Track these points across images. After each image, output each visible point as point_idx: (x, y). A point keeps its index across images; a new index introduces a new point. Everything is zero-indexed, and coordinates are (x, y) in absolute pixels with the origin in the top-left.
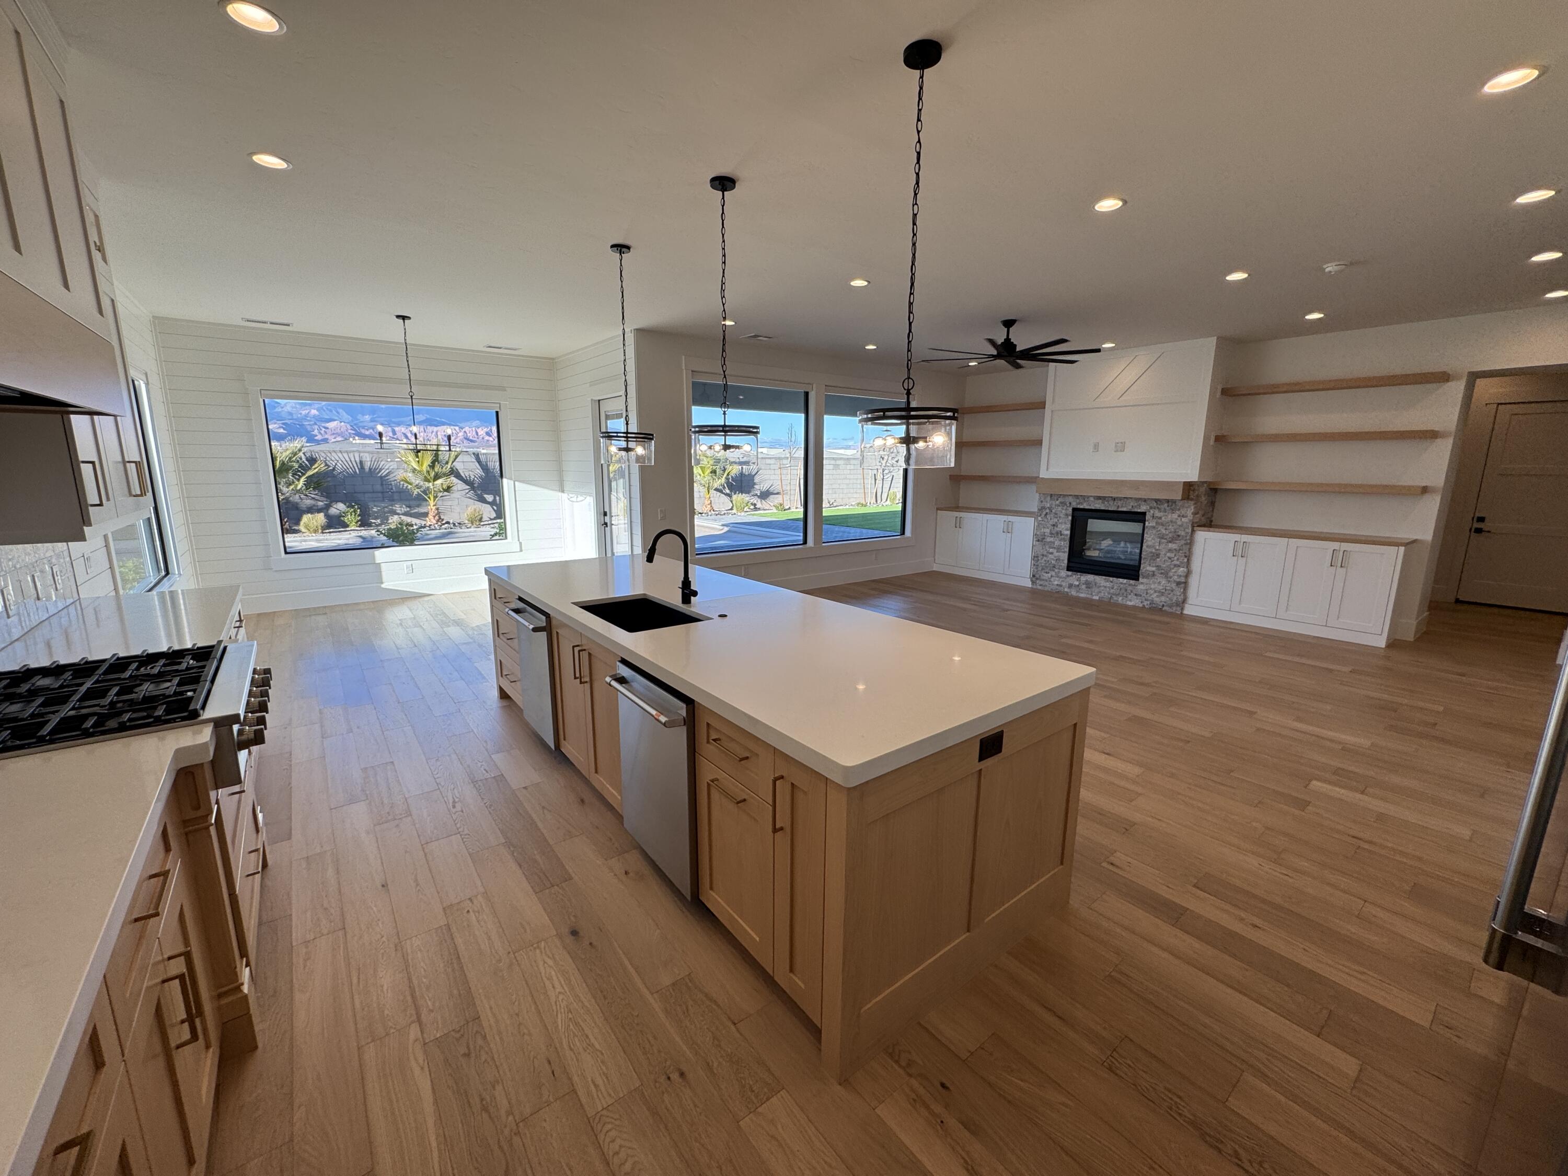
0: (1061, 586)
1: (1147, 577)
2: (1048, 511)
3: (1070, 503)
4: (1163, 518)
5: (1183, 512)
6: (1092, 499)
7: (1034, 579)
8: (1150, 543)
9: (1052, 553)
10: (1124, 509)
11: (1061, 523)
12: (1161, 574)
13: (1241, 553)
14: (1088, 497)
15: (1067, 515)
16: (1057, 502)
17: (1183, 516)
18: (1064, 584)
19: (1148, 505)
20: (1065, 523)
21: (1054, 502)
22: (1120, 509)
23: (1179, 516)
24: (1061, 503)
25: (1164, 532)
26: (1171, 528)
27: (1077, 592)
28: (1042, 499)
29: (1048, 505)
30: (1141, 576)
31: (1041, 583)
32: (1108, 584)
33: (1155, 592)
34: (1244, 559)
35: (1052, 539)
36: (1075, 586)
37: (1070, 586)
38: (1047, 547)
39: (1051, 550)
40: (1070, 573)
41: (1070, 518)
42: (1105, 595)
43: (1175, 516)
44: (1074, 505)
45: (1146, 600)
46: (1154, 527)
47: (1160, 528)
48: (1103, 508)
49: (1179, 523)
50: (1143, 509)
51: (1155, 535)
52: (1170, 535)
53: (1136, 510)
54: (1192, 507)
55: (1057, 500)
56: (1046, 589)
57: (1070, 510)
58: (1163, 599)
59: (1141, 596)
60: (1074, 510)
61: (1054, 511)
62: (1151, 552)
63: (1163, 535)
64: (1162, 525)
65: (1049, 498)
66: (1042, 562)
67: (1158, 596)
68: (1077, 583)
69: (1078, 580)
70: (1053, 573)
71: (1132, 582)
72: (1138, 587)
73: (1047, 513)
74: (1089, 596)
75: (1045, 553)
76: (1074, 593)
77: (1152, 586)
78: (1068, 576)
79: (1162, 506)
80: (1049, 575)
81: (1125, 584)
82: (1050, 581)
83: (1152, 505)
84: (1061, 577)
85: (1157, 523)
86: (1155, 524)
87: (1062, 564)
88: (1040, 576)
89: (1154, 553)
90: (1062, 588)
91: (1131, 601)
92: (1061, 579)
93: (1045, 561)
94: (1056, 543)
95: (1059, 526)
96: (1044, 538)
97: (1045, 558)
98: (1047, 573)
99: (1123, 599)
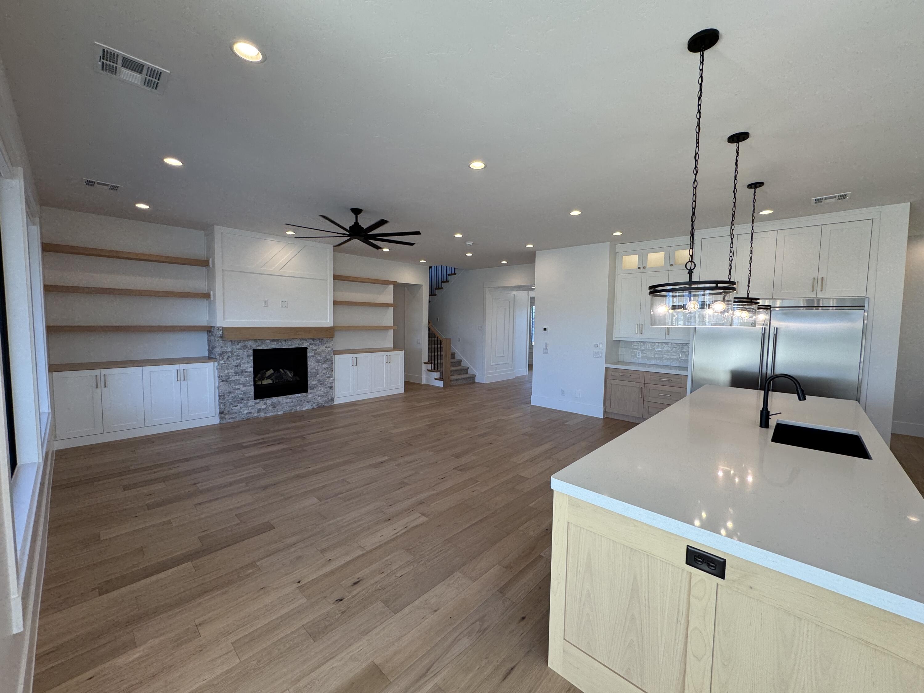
0: (250, 413)
1: (313, 388)
2: (230, 354)
3: (251, 346)
4: (318, 350)
5: (328, 345)
6: (268, 341)
7: (222, 415)
8: (312, 367)
9: (239, 389)
10: (293, 347)
11: (244, 363)
12: (321, 384)
13: (355, 363)
14: (265, 340)
15: (248, 356)
17: (328, 347)
18: (253, 411)
19: (308, 342)
20: (248, 362)
21: (234, 347)
22: (290, 347)
23: (326, 347)
24: (242, 346)
25: (319, 358)
26: (323, 355)
27: (265, 413)
28: (222, 345)
29: (230, 350)
30: (309, 389)
31: (231, 416)
32: (288, 400)
33: (319, 396)
34: (357, 367)
35: (237, 378)
36: (263, 409)
37: (259, 411)
38: (233, 384)
39: (237, 387)
40: (257, 401)
41: (252, 358)
42: (287, 409)
43: (324, 348)
44: (255, 347)
45: (314, 403)
46: (313, 356)
47: (316, 356)
48: (277, 347)
49: (327, 352)
50: (305, 345)
51: (313, 361)
52: (323, 360)
53: (301, 346)
54: (332, 342)
55: (238, 344)
56: (237, 419)
57: (251, 352)
58: (324, 399)
59: (311, 401)
60: (255, 351)
61: (235, 354)
63: (319, 360)
64: (318, 354)
66: (229, 398)
67: (321, 399)
68: (264, 407)
69: (265, 404)
70: (242, 405)
71: (304, 394)
72: (308, 397)
73: (228, 357)
74: (275, 413)
75: (231, 390)
76: (262, 415)
77: (316, 394)
78: (256, 403)
79: (316, 343)
80: (238, 407)
81: (300, 397)
82: (240, 412)
83: (310, 342)
84: (250, 406)
85: (315, 353)
86: (313, 354)
87: (249, 396)
88: (229, 411)
89: (315, 372)
90: (252, 414)
91: (305, 407)
92: (250, 408)
93: (232, 397)
94: (241, 379)
95: (242, 365)
96: (229, 378)
97: (232, 395)
98: (235, 406)
99: (300, 408)
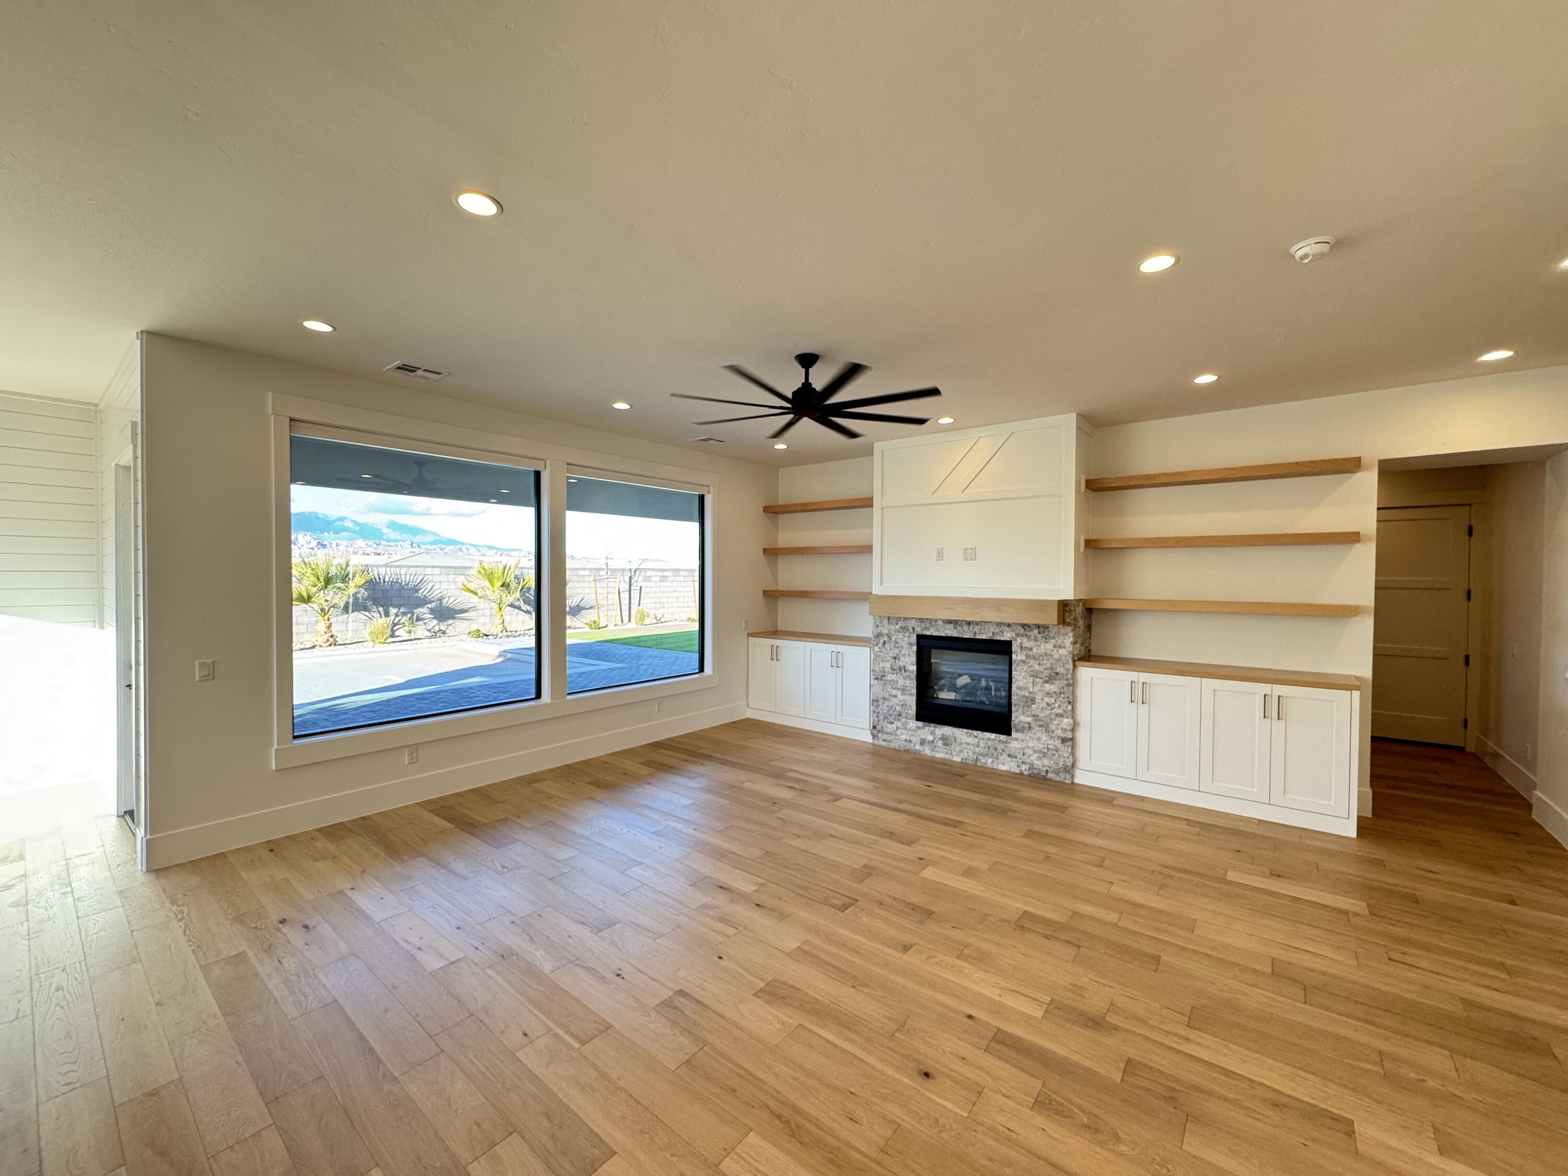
0: (910, 741)
1: (1022, 730)
2: (886, 639)
3: (913, 629)
4: (1035, 650)
5: (1059, 642)
6: (940, 623)
7: (874, 732)
8: (1021, 684)
9: (895, 696)
10: (984, 637)
11: (904, 655)
12: (1041, 726)
13: (1140, 696)
14: (936, 621)
15: (910, 644)
16: (898, 627)
17: (1059, 647)
18: (914, 739)
19: (1013, 631)
20: (909, 655)
21: (892, 627)
22: (978, 637)
23: (1055, 646)
24: (902, 628)
25: (1037, 667)
26: (1047, 663)
27: (932, 750)
28: (878, 623)
29: (886, 632)
30: (1013, 730)
31: (885, 737)
32: (971, 740)
33: (1035, 752)
34: (1146, 706)
35: (893, 677)
36: (929, 741)
37: (923, 742)
38: (888, 687)
39: (894, 692)
40: (921, 724)
41: (915, 648)
42: (968, 755)
43: (1049, 646)
44: (919, 631)
45: (1023, 763)
46: (1024, 662)
47: (1032, 662)
48: (955, 635)
49: (1056, 656)
50: (1007, 636)
51: (1026, 671)
52: (1046, 673)
53: (998, 638)
54: (1071, 634)
55: (897, 624)
56: (892, 745)
57: (914, 639)
58: (1046, 762)
59: (1016, 757)
60: (920, 637)
61: (893, 638)
62: (1024, 697)
63: (1038, 672)
64: (1034, 658)
65: (885, 622)
66: (884, 708)
67: (1039, 758)
68: (930, 738)
69: (932, 733)
70: (899, 724)
71: (1003, 737)
72: (1011, 745)
73: (885, 642)
74: (948, 757)
75: (887, 696)
76: (927, 751)
77: (1030, 744)
78: (919, 728)
79: (1031, 633)
80: (894, 726)
81: (994, 740)
82: (896, 735)
83: (1017, 632)
84: (910, 730)
85: (1027, 656)
86: (1024, 658)
87: (909, 711)
88: (882, 728)
89: (1027, 697)
90: (912, 745)
91: (1003, 764)
92: (910, 733)
93: (888, 706)
94: (900, 681)
95: (902, 659)
96: (884, 676)
97: (887, 703)
98: (891, 723)
99: (993, 762)
